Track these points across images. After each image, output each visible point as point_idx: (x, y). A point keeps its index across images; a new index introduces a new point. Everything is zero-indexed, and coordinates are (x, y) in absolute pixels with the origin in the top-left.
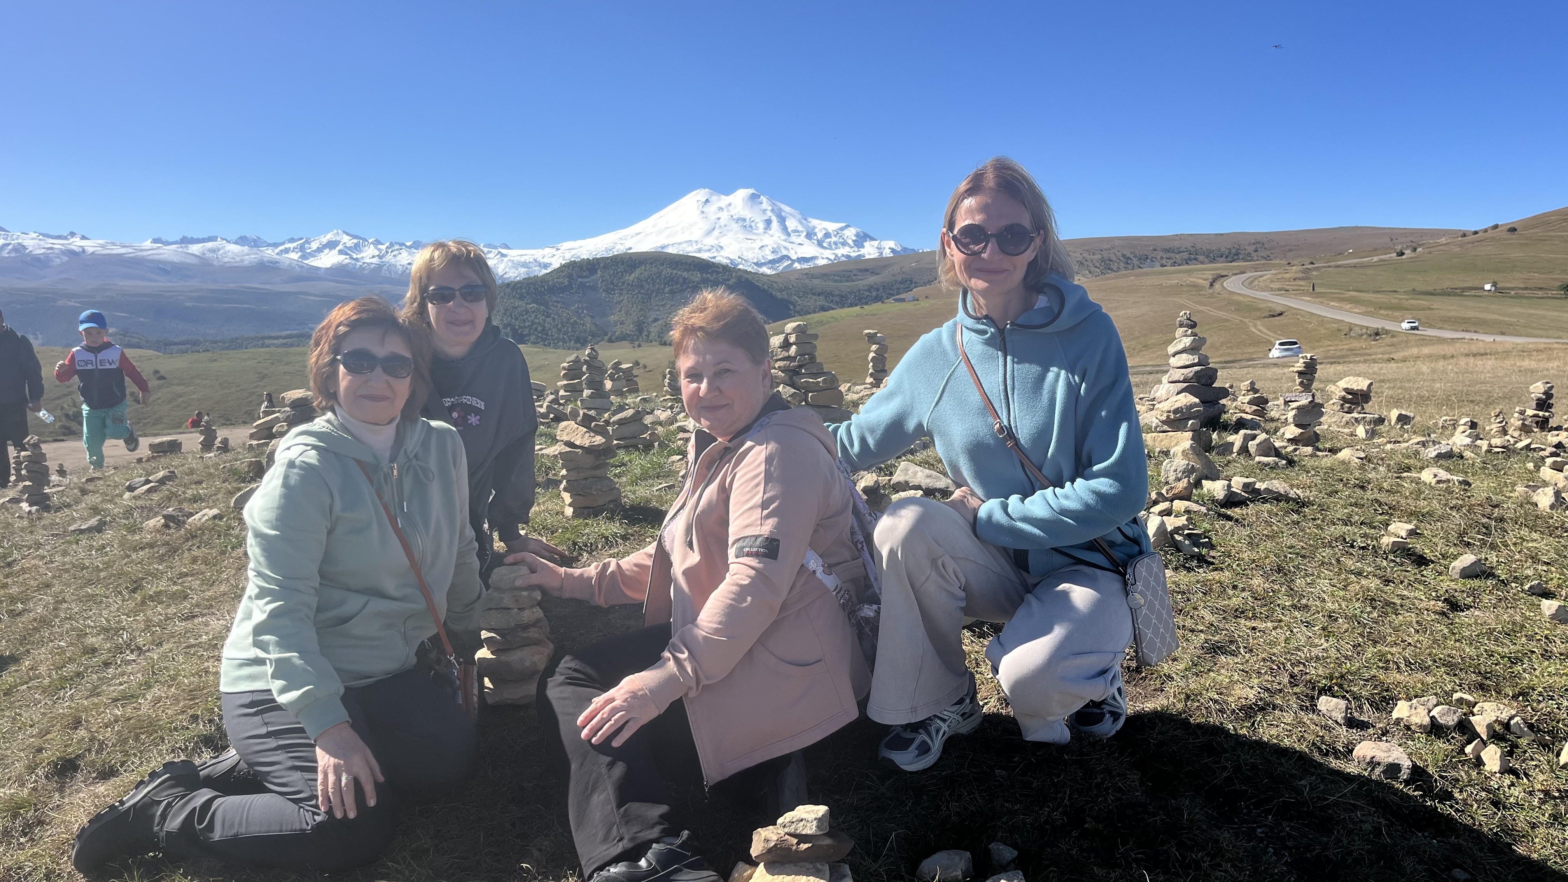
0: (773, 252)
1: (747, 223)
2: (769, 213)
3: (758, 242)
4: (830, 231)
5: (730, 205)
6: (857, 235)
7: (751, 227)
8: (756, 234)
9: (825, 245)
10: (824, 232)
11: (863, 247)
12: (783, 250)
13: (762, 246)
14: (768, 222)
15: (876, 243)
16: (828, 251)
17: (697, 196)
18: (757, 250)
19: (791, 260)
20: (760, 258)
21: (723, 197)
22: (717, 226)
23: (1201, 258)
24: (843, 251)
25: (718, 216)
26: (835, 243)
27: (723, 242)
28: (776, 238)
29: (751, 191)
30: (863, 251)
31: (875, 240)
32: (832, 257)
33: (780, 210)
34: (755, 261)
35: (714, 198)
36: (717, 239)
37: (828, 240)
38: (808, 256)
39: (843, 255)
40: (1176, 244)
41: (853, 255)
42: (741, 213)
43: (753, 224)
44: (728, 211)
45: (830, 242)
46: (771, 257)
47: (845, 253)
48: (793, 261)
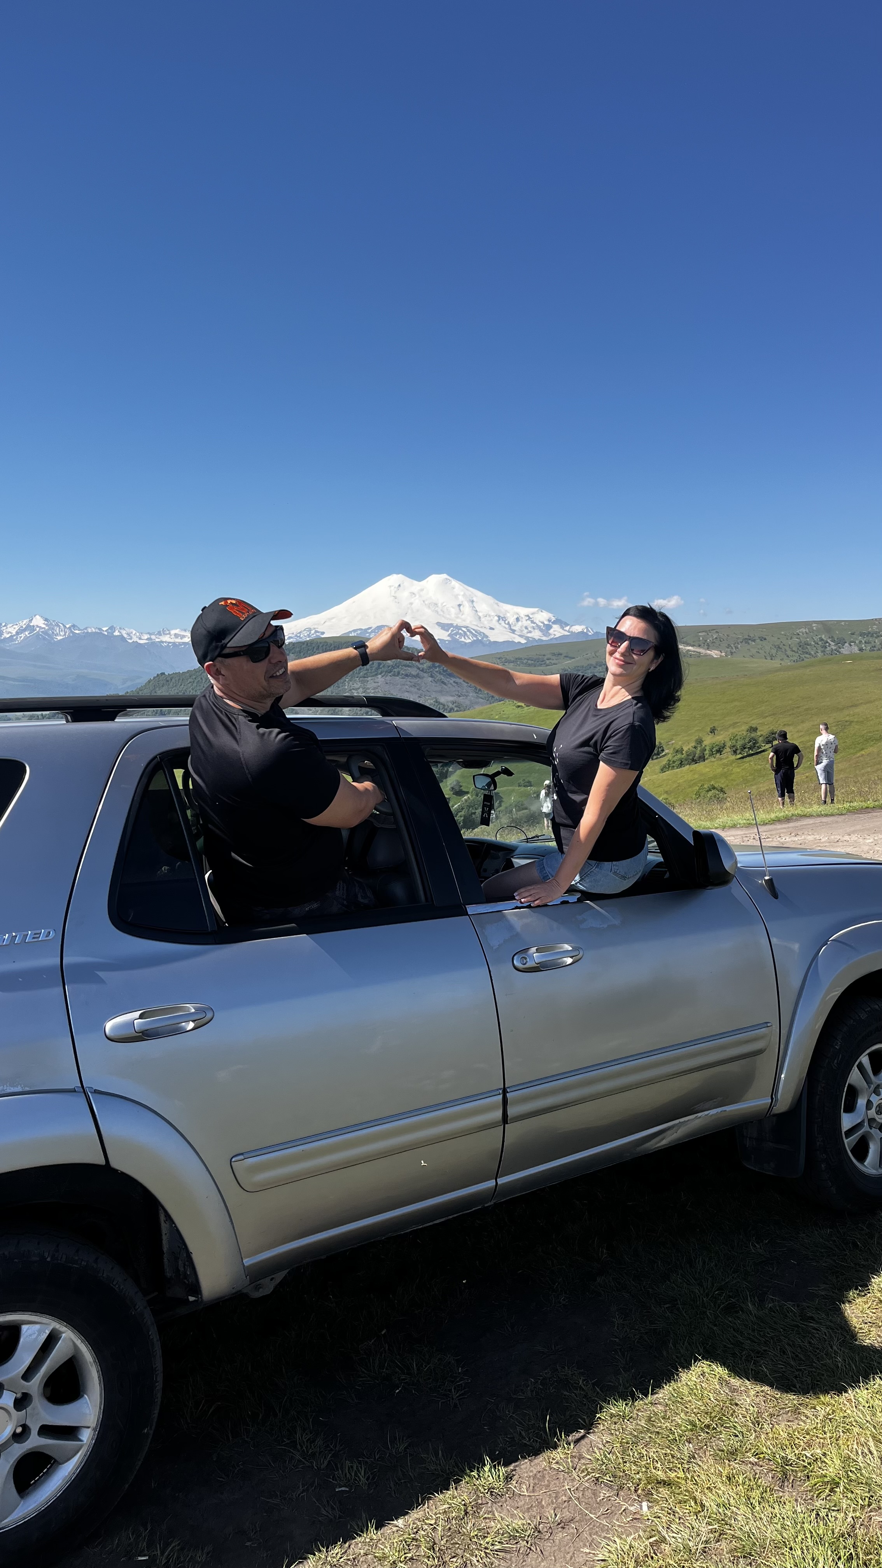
1: (439, 608)
2: (461, 598)
4: (521, 616)
5: (422, 590)
7: (443, 611)
9: (516, 629)
10: (515, 617)
14: (460, 607)
17: (394, 579)
21: (415, 582)
24: (534, 635)
29: (445, 576)
32: (524, 641)
33: (472, 596)
35: (407, 583)
37: (520, 624)
39: (534, 639)
40: (875, 628)
41: (543, 638)
42: (433, 598)
44: (420, 596)
45: (521, 627)
47: (536, 637)
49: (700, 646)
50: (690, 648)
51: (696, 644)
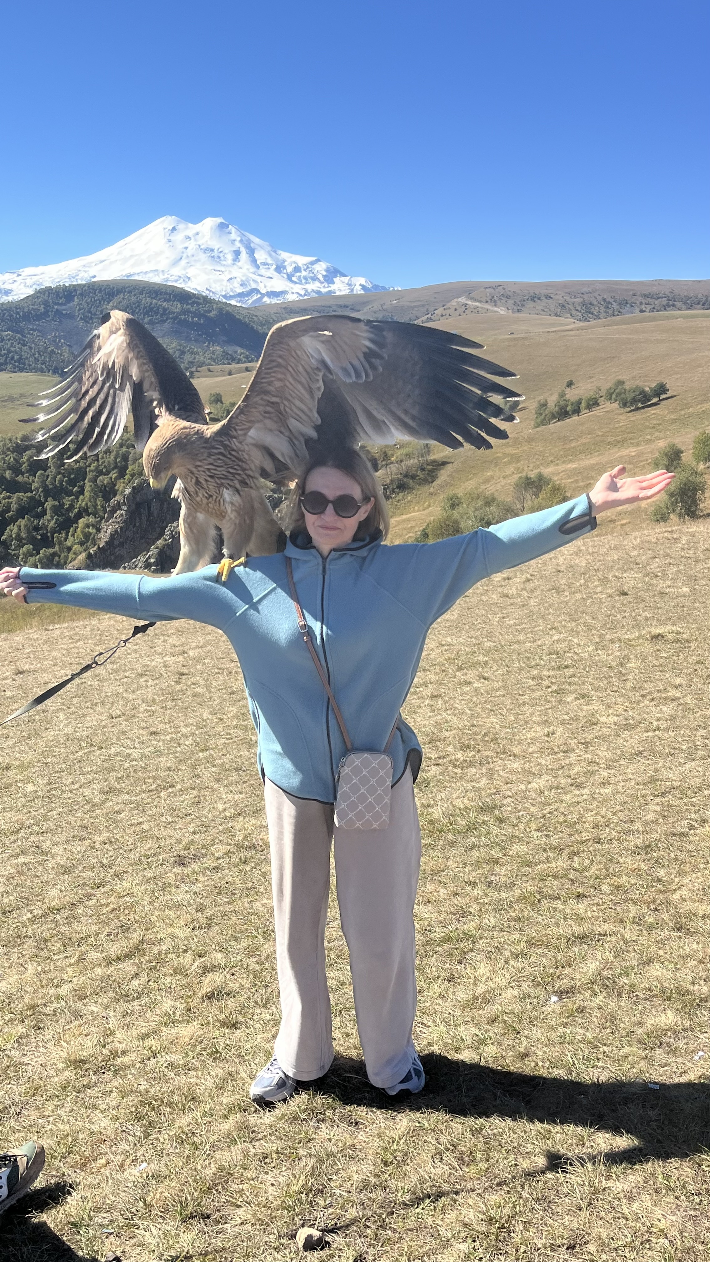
0: (241, 285)
1: (215, 253)
2: (238, 244)
3: (226, 273)
4: (300, 265)
5: (197, 234)
6: (327, 270)
7: (219, 257)
8: (224, 265)
9: (294, 279)
10: (294, 266)
11: (333, 283)
12: (251, 282)
13: (231, 279)
14: (237, 253)
15: (346, 279)
16: (297, 285)
17: (165, 222)
18: (225, 283)
19: (261, 293)
20: (229, 291)
21: (190, 225)
22: (185, 255)
23: (678, 304)
24: (313, 286)
25: (186, 245)
26: (305, 278)
27: (191, 272)
28: (244, 270)
29: (219, 220)
30: (333, 287)
31: (346, 276)
32: (303, 292)
33: (250, 242)
34: (224, 293)
35: (181, 226)
36: (185, 269)
37: (298, 274)
38: (278, 290)
39: (313, 291)
40: (655, 290)
41: (324, 290)
42: (209, 243)
43: (221, 255)
44: (196, 240)
45: (300, 277)
46: (240, 290)
47: (315, 289)
48: (263, 295)
50: (478, 304)
51: (484, 300)
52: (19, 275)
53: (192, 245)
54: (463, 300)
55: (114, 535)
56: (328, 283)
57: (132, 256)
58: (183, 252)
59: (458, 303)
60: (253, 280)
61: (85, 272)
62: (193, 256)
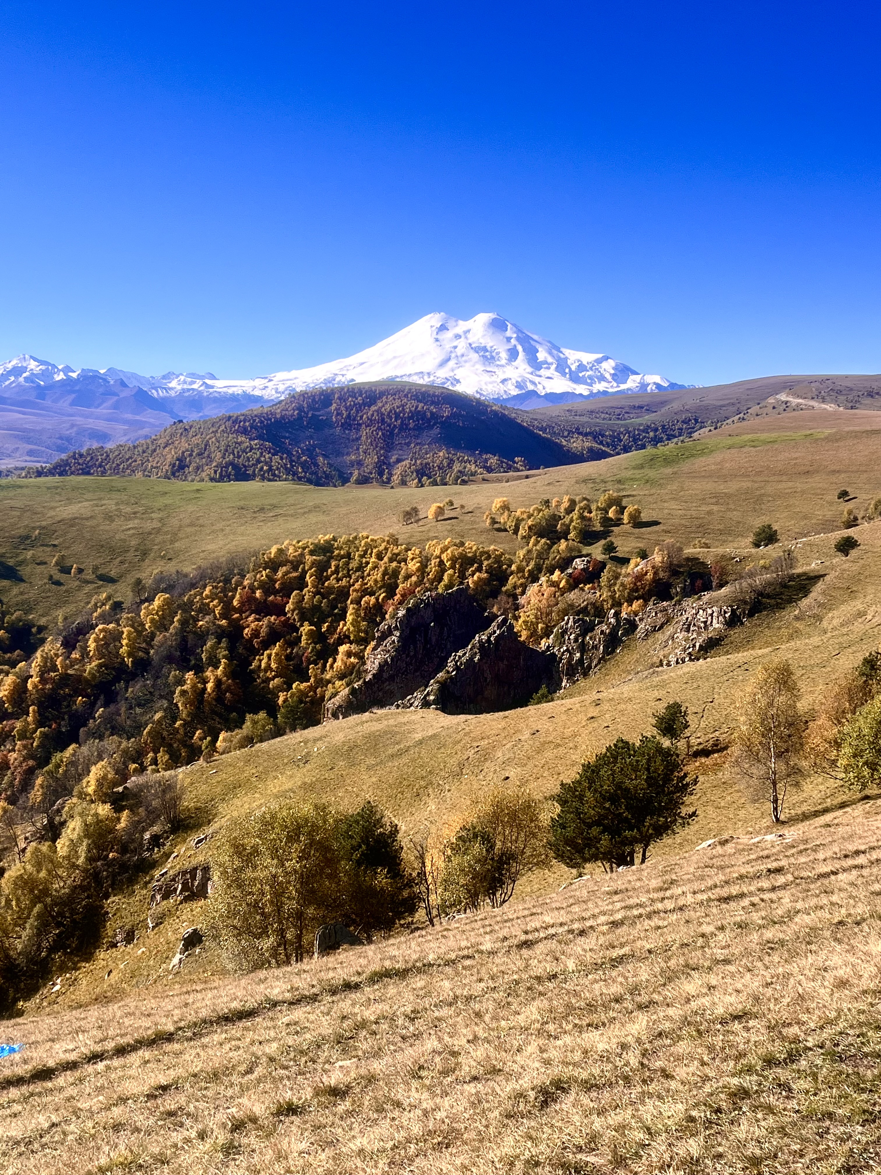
0: (517, 387)
1: (488, 353)
2: (514, 342)
3: (500, 374)
4: (585, 363)
5: (468, 331)
6: (616, 368)
7: (492, 357)
8: (498, 365)
9: (578, 379)
10: (578, 364)
12: (528, 384)
13: (505, 380)
14: (513, 352)
15: (637, 377)
16: (582, 386)
17: (430, 321)
18: (498, 385)
19: (539, 396)
20: (502, 393)
21: (461, 322)
22: (453, 355)
24: (599, 387)
25: (455, 344)
26: (591, 378)
27: (459, 374)
28: (521, 370)
29: (493, 316)
31: (638, 374)
32: (587, 394)
33: (528, 338)
35: (450, 324)
36: (453, 370)
37: (583, 373)
38: (559, 392)
39: (599, 392)
41: (612, 391)
42: (481, 341)
43: (495, 354)
44: (466, 338)
45: (584, 376)
46: (515, 392)
47: (602, 389)
48: (541, 398)
49: (813, 398)
50: (800, 401)
51: (809, 395)
52: (270, 380)
53: (462, 344)
54: (783, 397)
55: (384, 666)
56: (618, 383)
57: (395, 357)
58: (451, 352)
59: (778, 401)
60: (530, 381)
61: (343, 375)
62: (463, 355)
